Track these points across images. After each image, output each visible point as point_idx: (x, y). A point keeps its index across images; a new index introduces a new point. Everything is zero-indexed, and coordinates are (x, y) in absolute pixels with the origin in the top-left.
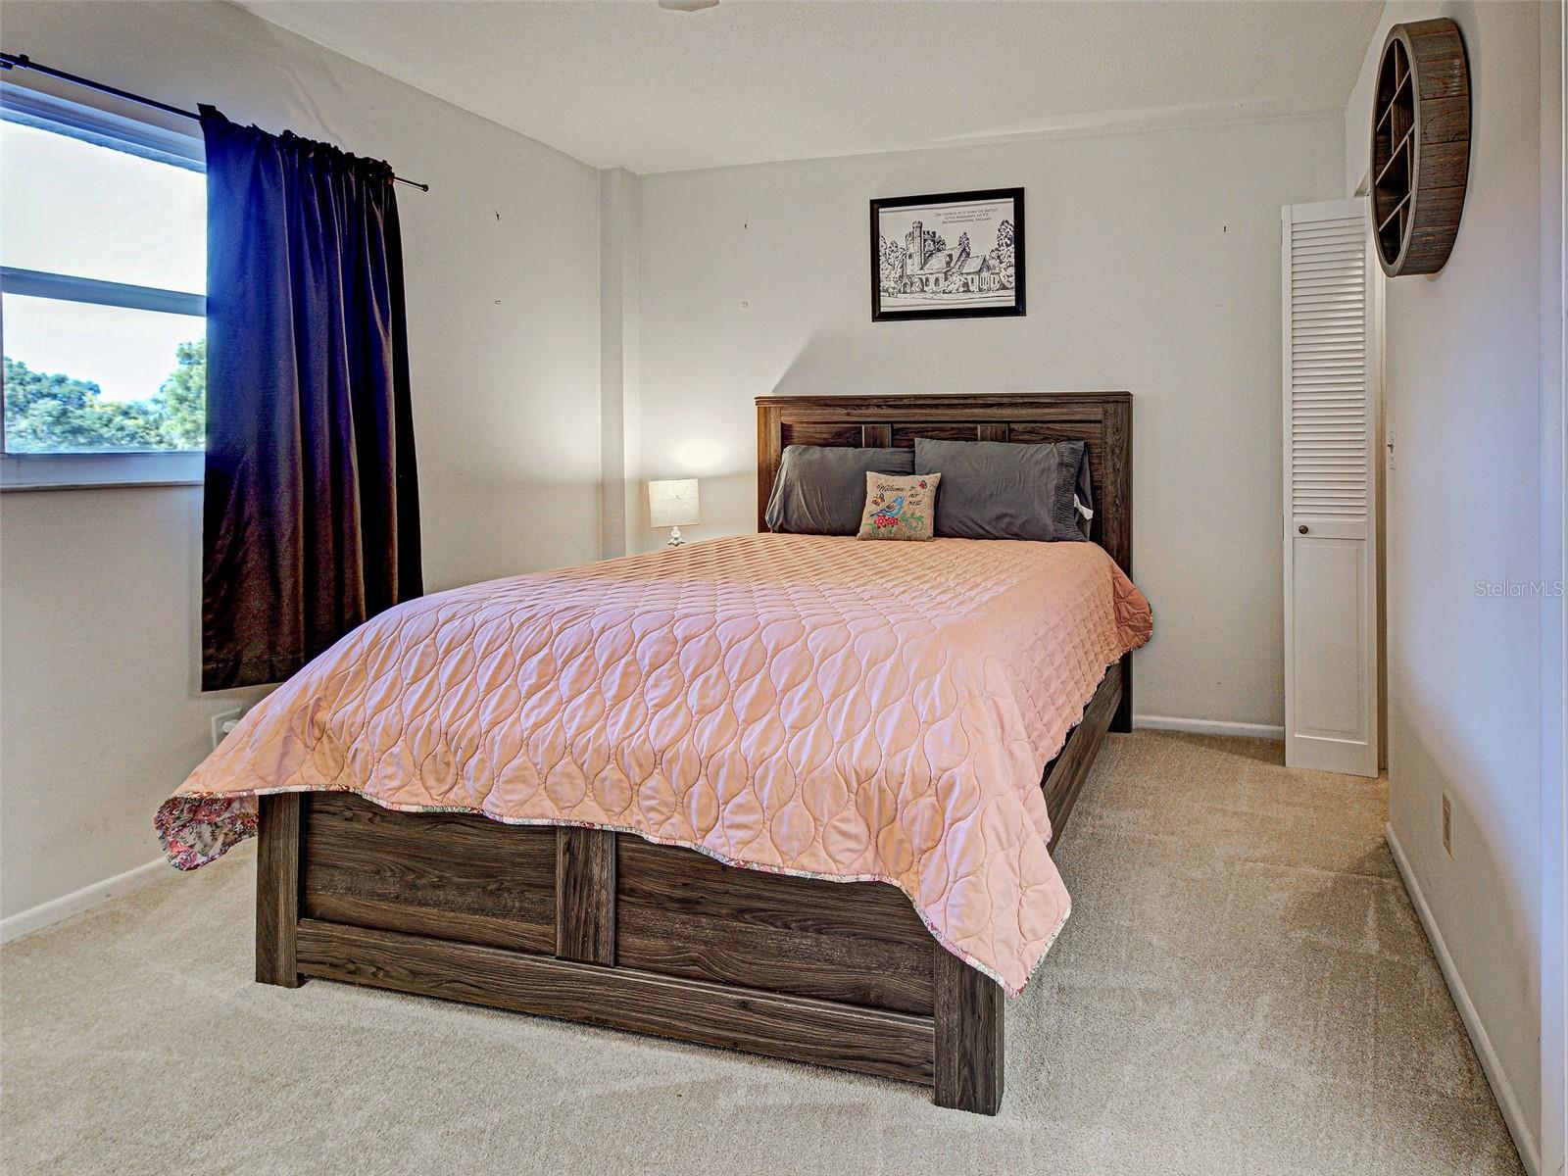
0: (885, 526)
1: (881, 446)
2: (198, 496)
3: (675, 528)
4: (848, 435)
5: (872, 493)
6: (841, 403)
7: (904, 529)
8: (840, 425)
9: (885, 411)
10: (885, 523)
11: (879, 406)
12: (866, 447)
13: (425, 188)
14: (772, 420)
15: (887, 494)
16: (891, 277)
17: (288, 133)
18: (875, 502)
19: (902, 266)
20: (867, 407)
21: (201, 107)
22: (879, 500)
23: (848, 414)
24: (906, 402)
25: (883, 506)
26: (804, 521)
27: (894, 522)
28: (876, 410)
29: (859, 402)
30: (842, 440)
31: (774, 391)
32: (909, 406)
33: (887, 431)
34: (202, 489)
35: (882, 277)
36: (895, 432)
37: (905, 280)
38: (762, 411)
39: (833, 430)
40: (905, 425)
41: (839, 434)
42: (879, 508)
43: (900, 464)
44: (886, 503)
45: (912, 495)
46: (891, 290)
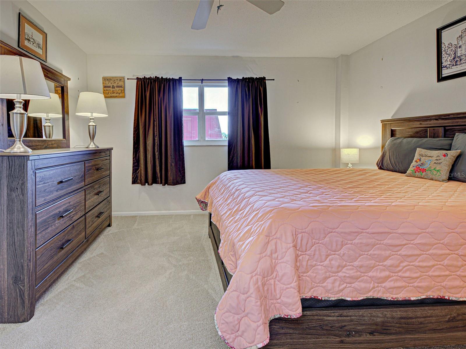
0: (419, 172)
1: (438, 137)
2: (227, 148)
3: (350, 164)
4: (421, 133)
5: (417, 157)
6: (417, 120)
7: (429, 174)
8: (418, 129)
9: (440, 121)
10: (419, 170)
11: (436, 119)
12: (429, 138)
13: (274, 80)
14: (388, 128)
15: (423, 158)
16: (448, 60)
17: (243, 77)
18: (416, 161)
19: (455, 53)
20: (430, 120)
21: (228, 78)
22: (418, 161)
23: (421, 124)
24: (452, 116)
25: (419, 163)
26: (389, 166)
27: (424, 170)
28: (435, 122)
29: (425, 119)
30: (418, 135)
31: (392, 117)
32: (454, 118)
33: (441, 131)
34: (227, 147)
35: (443, 61)
36: (445, 131)
37: (457, 59)
38: (384, 125)
39: (414, 131)
40: (453, 127)
41: (417, 133)
42: (418, 164)
43: (440, 145)
44: (421, 162)
45: (437, 160)
46: (448, 66)
